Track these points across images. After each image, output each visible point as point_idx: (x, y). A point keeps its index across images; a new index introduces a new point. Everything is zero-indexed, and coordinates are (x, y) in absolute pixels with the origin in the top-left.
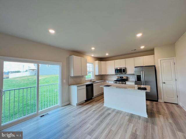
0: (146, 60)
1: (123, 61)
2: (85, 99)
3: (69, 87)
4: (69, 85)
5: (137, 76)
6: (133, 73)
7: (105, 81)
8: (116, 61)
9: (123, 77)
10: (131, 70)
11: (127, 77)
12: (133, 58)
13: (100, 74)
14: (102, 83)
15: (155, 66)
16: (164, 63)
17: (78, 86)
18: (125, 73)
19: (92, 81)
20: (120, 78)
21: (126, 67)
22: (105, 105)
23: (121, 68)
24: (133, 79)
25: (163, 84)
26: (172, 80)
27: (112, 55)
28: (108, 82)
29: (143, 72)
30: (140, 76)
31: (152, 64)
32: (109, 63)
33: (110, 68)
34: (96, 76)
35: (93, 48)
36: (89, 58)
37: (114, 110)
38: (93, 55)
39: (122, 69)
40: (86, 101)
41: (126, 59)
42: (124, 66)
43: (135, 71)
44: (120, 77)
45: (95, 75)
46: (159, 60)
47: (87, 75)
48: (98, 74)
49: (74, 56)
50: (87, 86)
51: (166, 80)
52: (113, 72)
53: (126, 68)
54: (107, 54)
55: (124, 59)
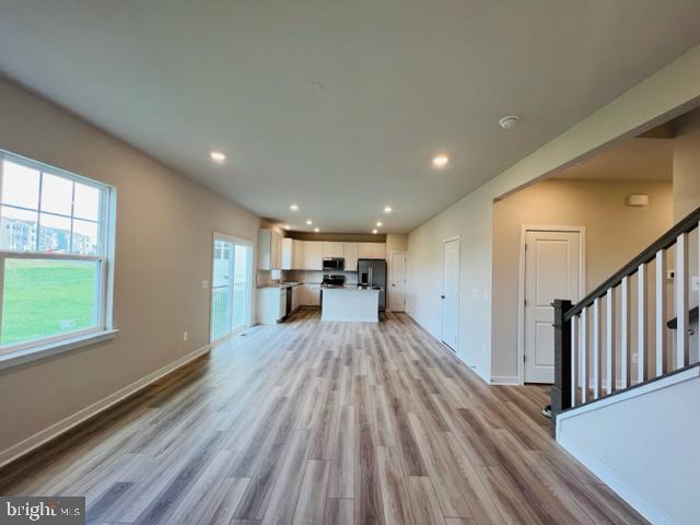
0: (371, 250)
1: (339, 245)
2: (285, 314)
3: (258, 292)
4: (257, 288)
5: (363, 274)
6: (354, 269)
7: (302, 284)
8: (325, 243)
9: (335, 277)
10: (350, 265)
11: (344, 276)
12: (355, 244)
13: (293, 269)
15: (386, 261)
18: (342, 269)
27: (326, 230)
31: (382, 257)
32: (310, 245)
33: (314, 256)
36: (277, 229)
39: (336, 261)
40: (285, 318)
41: (346, 243)
42: (342, 256)
43: (358, 267)
44: (331, 277)
46: (392, 252)
52: (320, 267)
53: (344, 259)
54: (317, 230)
55: (342, 243)
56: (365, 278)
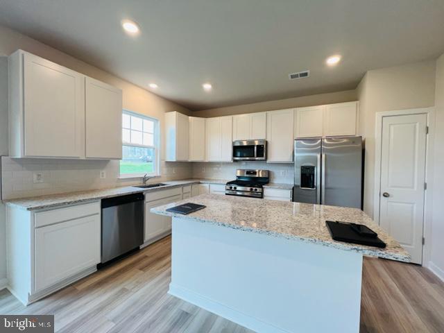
0: (330, 120)
5: (303, 168)
6: (287, 159)
7: (200, 183)
8: (236, 117)
9: (255, 173)
11: (269, 172)
13: (183, 159)
14: (187, 189)
16: (392, 127)
18: (263, 158)
20: (245, 175)
21: (268, 140)
23: (253, 141)
25: (382, 197)
26: (413, 187)
28: (207, 185)
29: (323, 156)
30: (312, 168)
39: (254, 146)
40: (101, 267)
42: (263, 137)
44: (248, 173)
45: (167, 162)
46: (378, 116)
48: (175, 160)
51: (392, 187)
52: (228, 155)
53: (267, 142)
55: (264, 114)
56: (307, 177)
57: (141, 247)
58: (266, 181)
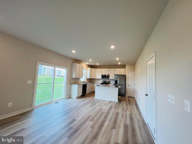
0: (121, 71)
2: (81, 95)
3: (70, 86)
4: (71, 84)
6: (113, 79)
8: (102, 69)
10: (112, 77)
11: (109, 81)
13: (91, 78)
15: (125, 75)
17: (78, 85)
18: (108, 78)
19: (85, 82)
22: (95, 98)
24: (113, 83)
25: (128, 86)
26: (132, 84)
27: (101, 64)
29: (119, 78)
32: (97, 70)
33: (98, 74)
34: (87, 79)
35: (90, 60)
36: (84, 65)
37: (101, 100)
38: (87, 64)
39: (106, 76)
40: (82, 96)
41: (110, 69)
42: (108, 74)
43: (115, 78)
44: (105, 81)
46: (127, 72)
47: (82, 78)
49: (77, 64)
50: (83, 85)
51: (130, 84)
52: (100, 77)
53: (109, 75)
54: (98, 64)
55: (108, 69)
56: (116, 82)
57: (86, 95)
58: (109, 83)
